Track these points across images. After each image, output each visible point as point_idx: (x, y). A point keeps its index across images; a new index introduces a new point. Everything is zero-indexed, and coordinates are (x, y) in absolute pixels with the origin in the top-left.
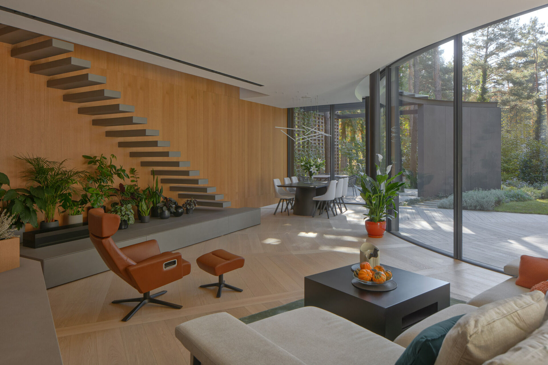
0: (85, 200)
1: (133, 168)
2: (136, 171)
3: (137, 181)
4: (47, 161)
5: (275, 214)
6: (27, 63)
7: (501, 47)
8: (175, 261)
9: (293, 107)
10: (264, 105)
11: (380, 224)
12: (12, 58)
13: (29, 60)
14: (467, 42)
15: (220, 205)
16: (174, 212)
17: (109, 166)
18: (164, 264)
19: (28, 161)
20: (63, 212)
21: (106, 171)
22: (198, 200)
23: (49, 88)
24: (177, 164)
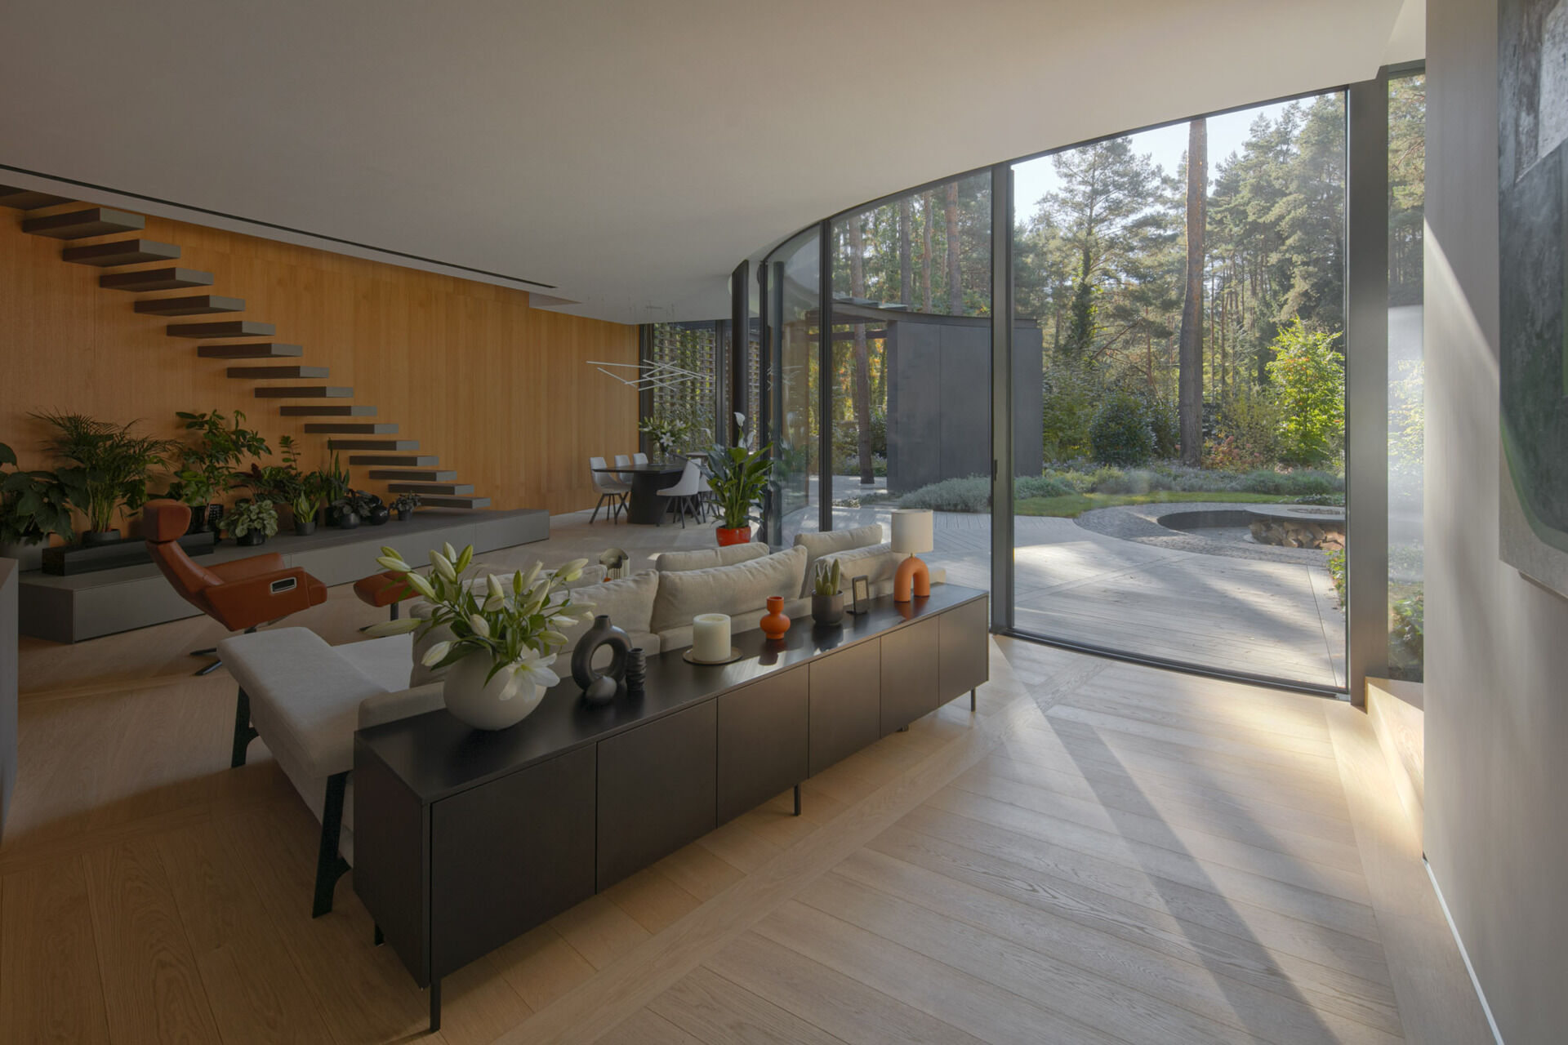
0: (177, 493)
1: (286, 435)
2: (293, 441)
3: (295, 461)
4: (94, 423)
5: (591, 522)
6: (56, 244)
7: (1116, 209)
8: (293, 580)
9: (651, 322)
10: (585, 319)
11: (741, 532)
12: (24, 234)
13: (59, 238)
14: (1054, 194)
15: (467, 503)
16: (368, 517)
17: (234, 433)
18: (271, 585)
19: (54, 421)
20: (131, 515)
21: (223, 442)
22: (423, 495)
23: (105, 289)
24: (369, 429)
